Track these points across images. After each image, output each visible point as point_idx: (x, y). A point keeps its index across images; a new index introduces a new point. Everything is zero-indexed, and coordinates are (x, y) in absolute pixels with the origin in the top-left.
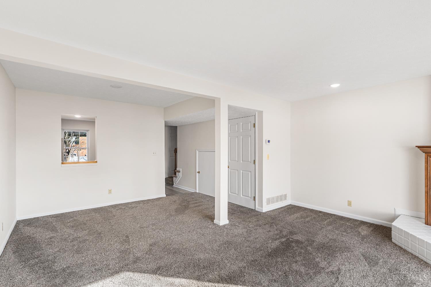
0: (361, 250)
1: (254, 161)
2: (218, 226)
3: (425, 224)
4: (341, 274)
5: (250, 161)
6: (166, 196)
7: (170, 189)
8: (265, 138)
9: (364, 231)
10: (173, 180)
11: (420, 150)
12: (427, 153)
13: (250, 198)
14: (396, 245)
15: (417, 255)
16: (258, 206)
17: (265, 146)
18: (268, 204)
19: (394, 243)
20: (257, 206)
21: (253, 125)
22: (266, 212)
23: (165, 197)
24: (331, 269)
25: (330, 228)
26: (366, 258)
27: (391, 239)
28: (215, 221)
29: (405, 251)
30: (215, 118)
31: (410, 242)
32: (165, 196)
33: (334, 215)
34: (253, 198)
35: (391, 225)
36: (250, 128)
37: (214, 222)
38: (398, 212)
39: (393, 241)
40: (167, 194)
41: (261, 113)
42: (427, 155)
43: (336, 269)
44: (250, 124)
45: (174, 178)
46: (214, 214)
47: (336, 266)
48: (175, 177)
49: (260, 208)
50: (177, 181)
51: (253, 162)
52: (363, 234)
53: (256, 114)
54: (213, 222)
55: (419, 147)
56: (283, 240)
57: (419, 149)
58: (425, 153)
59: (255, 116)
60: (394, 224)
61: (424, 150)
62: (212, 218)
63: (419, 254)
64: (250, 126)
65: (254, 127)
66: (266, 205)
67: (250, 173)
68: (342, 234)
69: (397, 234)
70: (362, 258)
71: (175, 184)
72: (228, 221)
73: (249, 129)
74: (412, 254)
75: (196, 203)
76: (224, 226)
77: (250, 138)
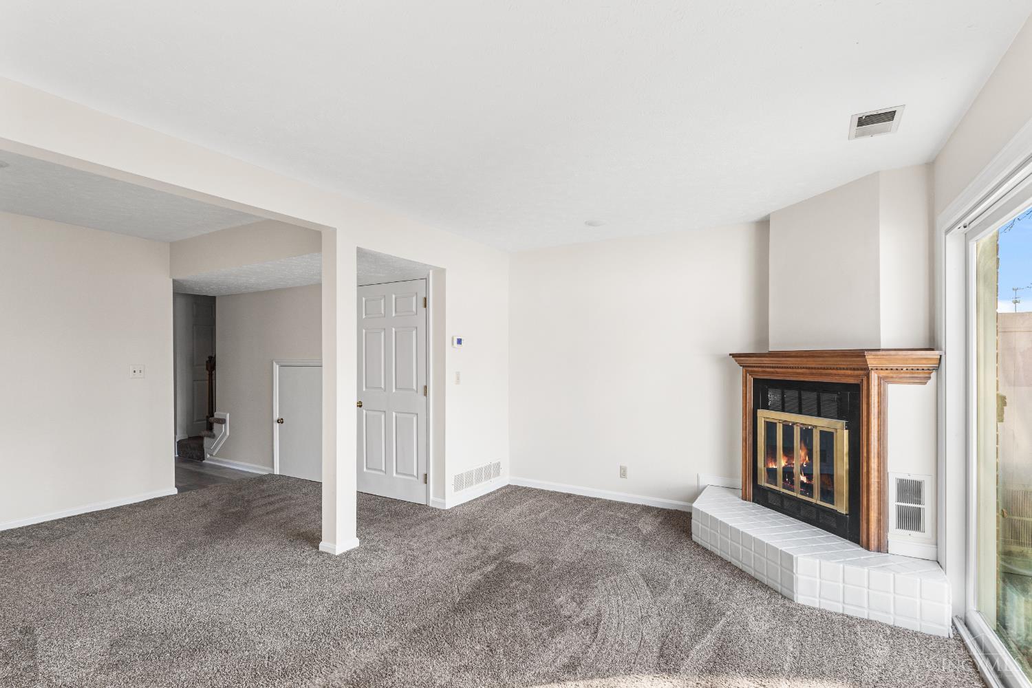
0: (640, 566)
1: (426, 387)
2: (330, 556)
3: (742, 499)
4: (602, 622)
5: (415, 387)
6: (176, 493)
7: (191, 472)
8: (451, 332)
9: (647, 526)
10: (202, 445)
11: (736, 361)
12: (746, 367)
13: (415, 479)
14: (698, 545)
15: (729, 558)
16: (435, 496)
17: (451, 351)
18: (456, 489)
19: (695, 543)
20: (431, 497)
21: (421, 302)
22: (452, 509)
23: (176, 495)
24: (584, 615)
25: (585, 528)
26: (647, 582)
27: (691, 534)
28: (323, 546)
29: (711, 553)
30: (321, 279)
31: (719, 536)
32: (175, 491)
33: (595, 499)
34: (421, 478)
35: (691, 507)
36: (414, 309)
37: (320, 549)
38: (703, 483)
39: (693, 539)
40: (180, 485)
41: (441, 272)
42: (746, 371)
43: (594, 613)
44: (414, 298)
45: (206, 441)
46: (321, 527)
47: (594, 607)
48: (210, 437)
49: (440, 500)
50: (215, 448)
51: (421, 390)
52: (644, 532)
53: (428, 275)
54: (318, 548)
55: (734, 355)
56: (490, 568)
57: (733, 359)
58: (743, 367)
59: (426, 279)
60: (695, 505)
61: (742, 360)
62: (313, 539)
63: (732, 556)
64: (415, 303)
65: (425, 306)
66: (453, 491)
67: (415, 419)
68: (608, 538)
69: (700, 525)
70: (641, 582)
71: (208, 456)
72: (357, 540)
73: (412, 311)
74: (722, 559)
75: (271, 503)
76: (348, 554)
77: (414, 332)
